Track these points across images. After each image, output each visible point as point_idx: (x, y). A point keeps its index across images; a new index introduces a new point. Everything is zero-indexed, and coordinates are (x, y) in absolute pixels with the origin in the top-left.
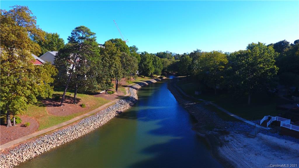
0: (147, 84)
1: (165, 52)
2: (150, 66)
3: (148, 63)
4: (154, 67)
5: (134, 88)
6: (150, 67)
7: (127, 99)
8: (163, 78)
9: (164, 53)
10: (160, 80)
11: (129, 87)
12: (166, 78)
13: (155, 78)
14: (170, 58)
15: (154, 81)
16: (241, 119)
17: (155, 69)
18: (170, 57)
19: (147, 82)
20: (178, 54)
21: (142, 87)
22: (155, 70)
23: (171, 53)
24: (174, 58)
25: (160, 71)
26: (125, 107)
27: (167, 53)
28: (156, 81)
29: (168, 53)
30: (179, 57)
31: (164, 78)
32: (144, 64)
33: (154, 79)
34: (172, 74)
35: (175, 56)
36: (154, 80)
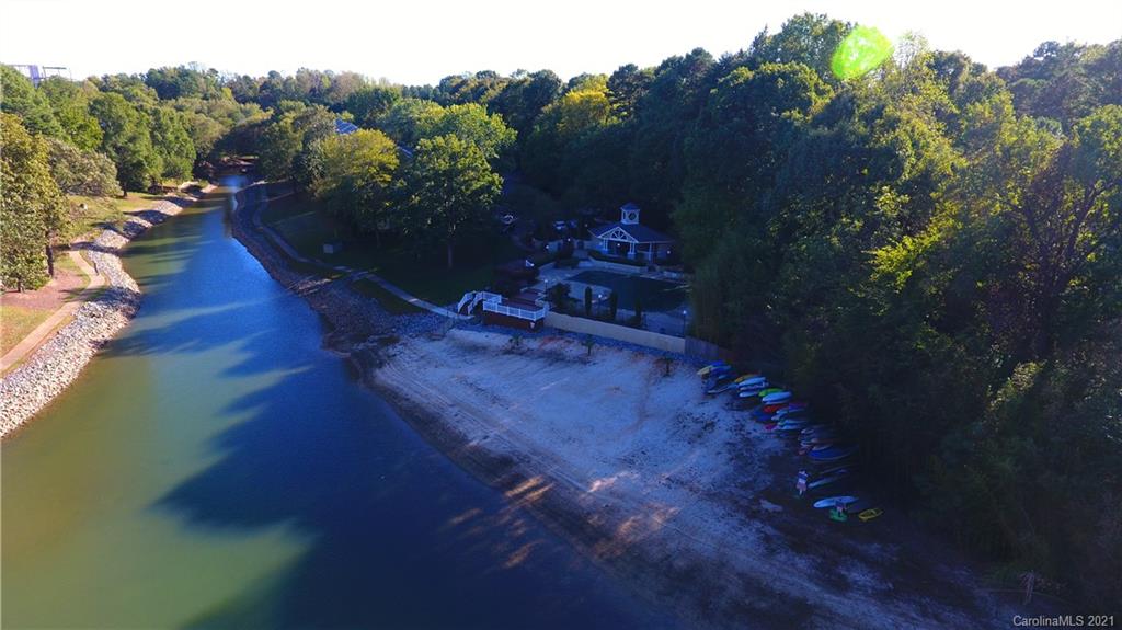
0: (147, 224)
1: (187, 67)
2: (145, 153)
3: (132, 139)
4: (161, 153)
5: (102, 250)
6: (146, 158)
7: (107, 295)
8: (203, 190)
9: (183, 74)
10: (195, 200)
11: (83, 248)
12: (214, 187)
13: (169, 194)
14: (213, 97)
15: (173, 210)
16: (427, 306)
17: (165, 160)
18: (212, 90)
19: (144, 214)
20: (246, 77)
21: (133, 239)
22: (167, 164)
23: (213, 71)
24: (228, 92)
25: (186, 165)
26: (113, 323)
27: (195, 71)
28: (180, 206)
29: (199, 70)
30: (250, 88)
31: (208, 188)
32: (114, 146)
33: (168, 199)
34: (235, 167)
35: (231, 85)
36: (169, 203)
